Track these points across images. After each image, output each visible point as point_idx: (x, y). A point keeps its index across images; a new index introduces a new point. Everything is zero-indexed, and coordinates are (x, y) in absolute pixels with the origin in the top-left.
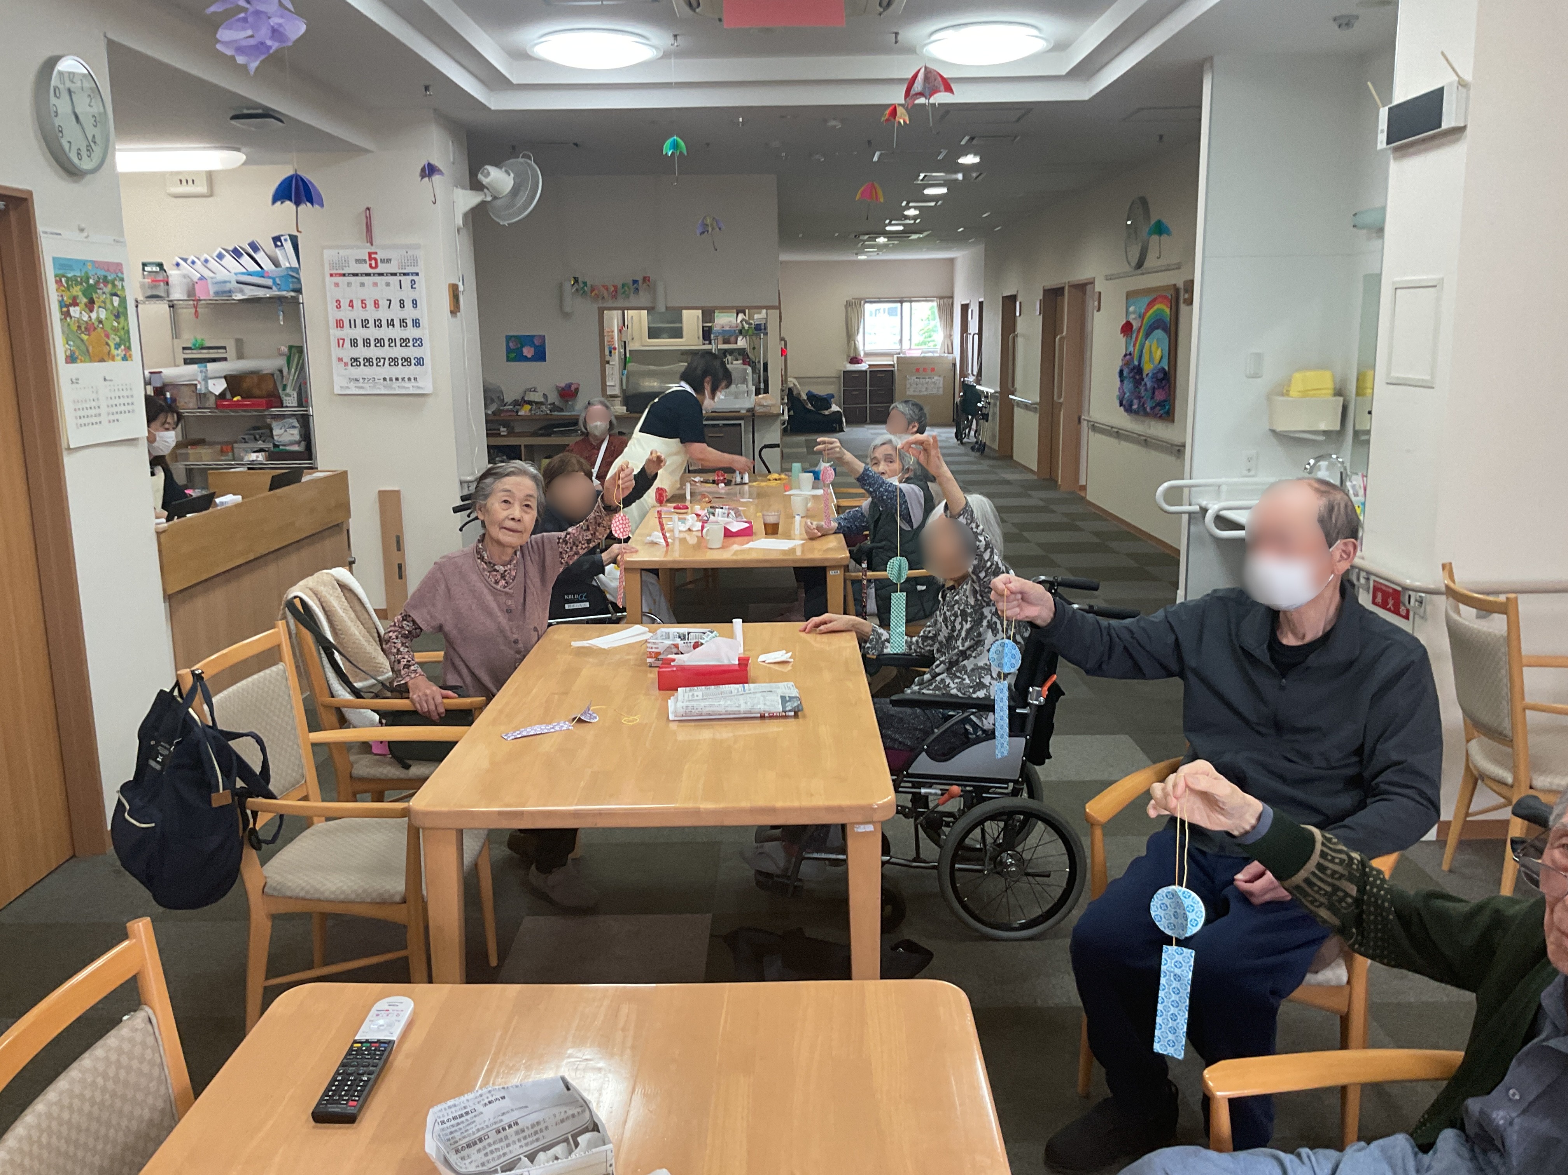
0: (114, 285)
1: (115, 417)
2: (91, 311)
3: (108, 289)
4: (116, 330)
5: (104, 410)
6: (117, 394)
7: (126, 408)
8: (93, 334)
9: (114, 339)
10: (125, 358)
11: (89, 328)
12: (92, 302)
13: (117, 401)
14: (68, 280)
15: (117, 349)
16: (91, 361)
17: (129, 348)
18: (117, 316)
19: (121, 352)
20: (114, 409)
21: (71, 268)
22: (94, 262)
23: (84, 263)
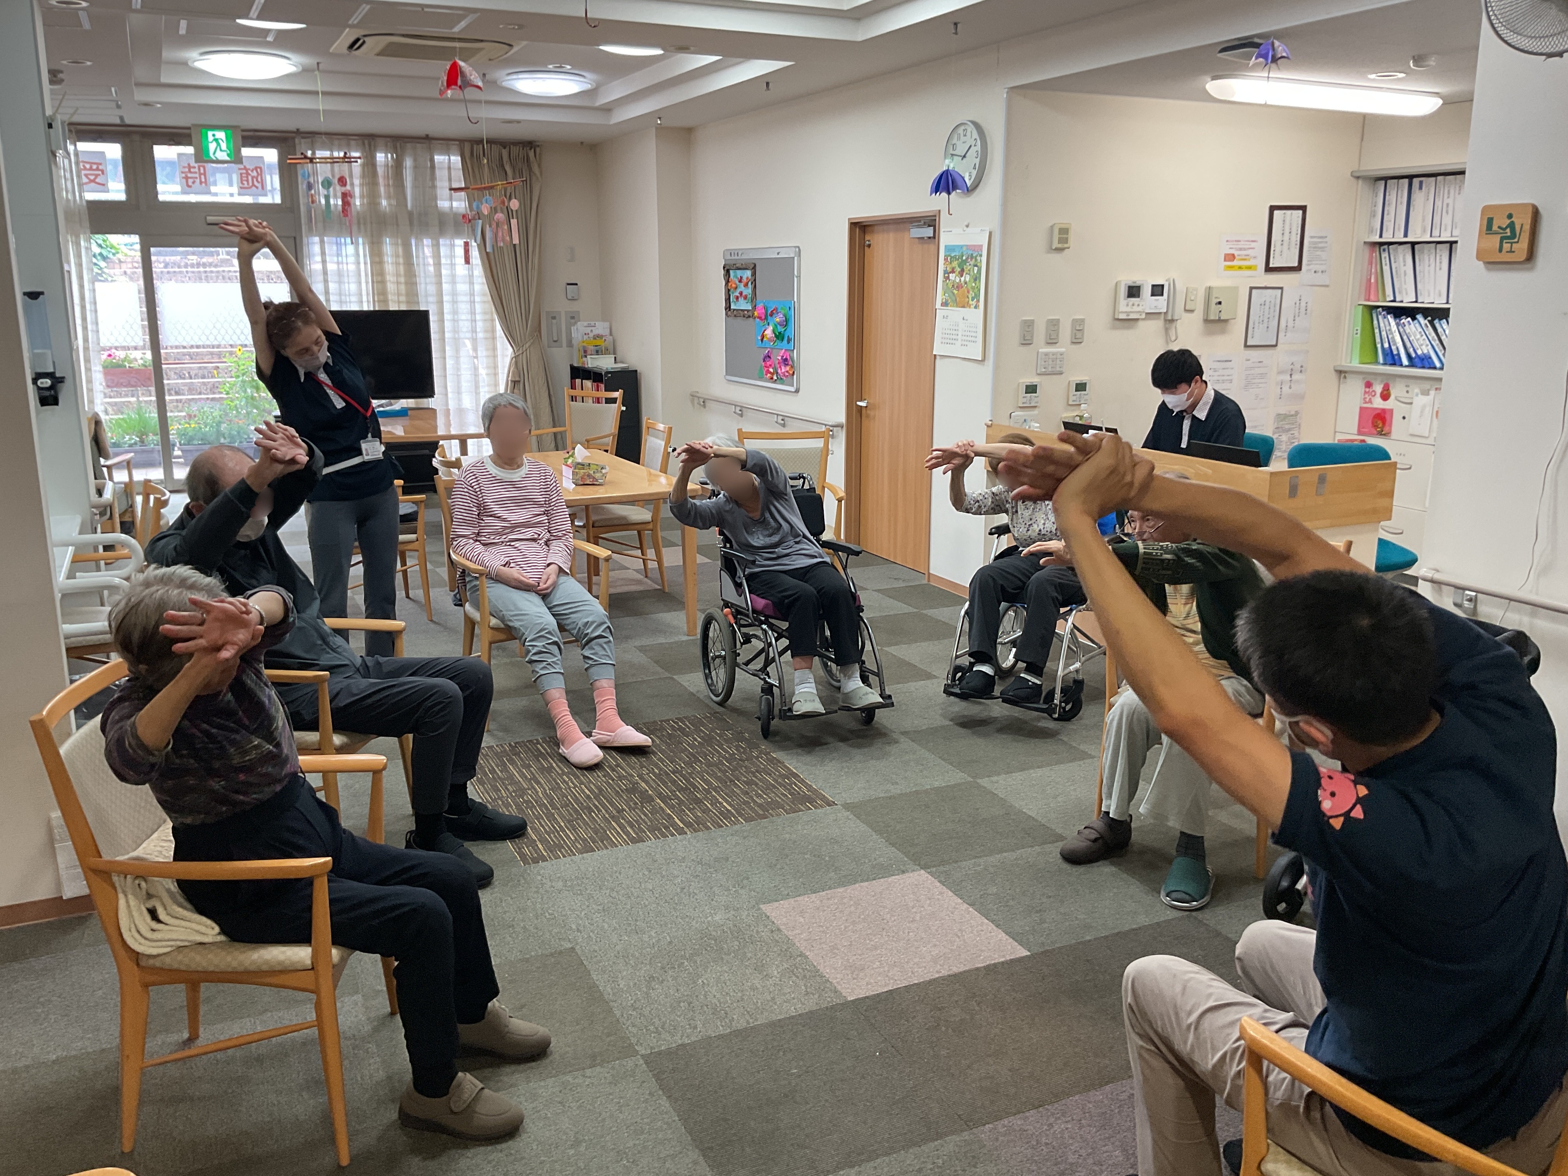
0: (976, 260)
1: (965, 343)
2: (962, 276)
3: (972, 263)
4: (973, 288)
5: (959, 337)
6: (969, 329)
7: (973, 339)
8: (961, 290)
9: (972, 294)
10: (976, 307)
11: (959, 287)
12: (963, 270)
13: (968, 334)
14: (951, 257)
15: (973, 300)
16: (957, 306)
17: (978, 301)
18: (975, 280)
19: (974, 303)
20: (966, 338)
21: (954, 250)
22: (967, 246)
23: (962, 247)
